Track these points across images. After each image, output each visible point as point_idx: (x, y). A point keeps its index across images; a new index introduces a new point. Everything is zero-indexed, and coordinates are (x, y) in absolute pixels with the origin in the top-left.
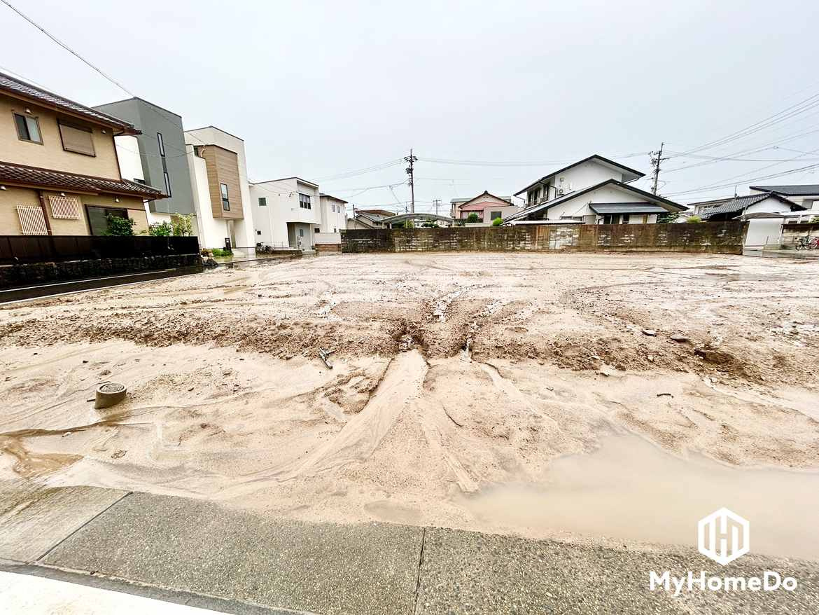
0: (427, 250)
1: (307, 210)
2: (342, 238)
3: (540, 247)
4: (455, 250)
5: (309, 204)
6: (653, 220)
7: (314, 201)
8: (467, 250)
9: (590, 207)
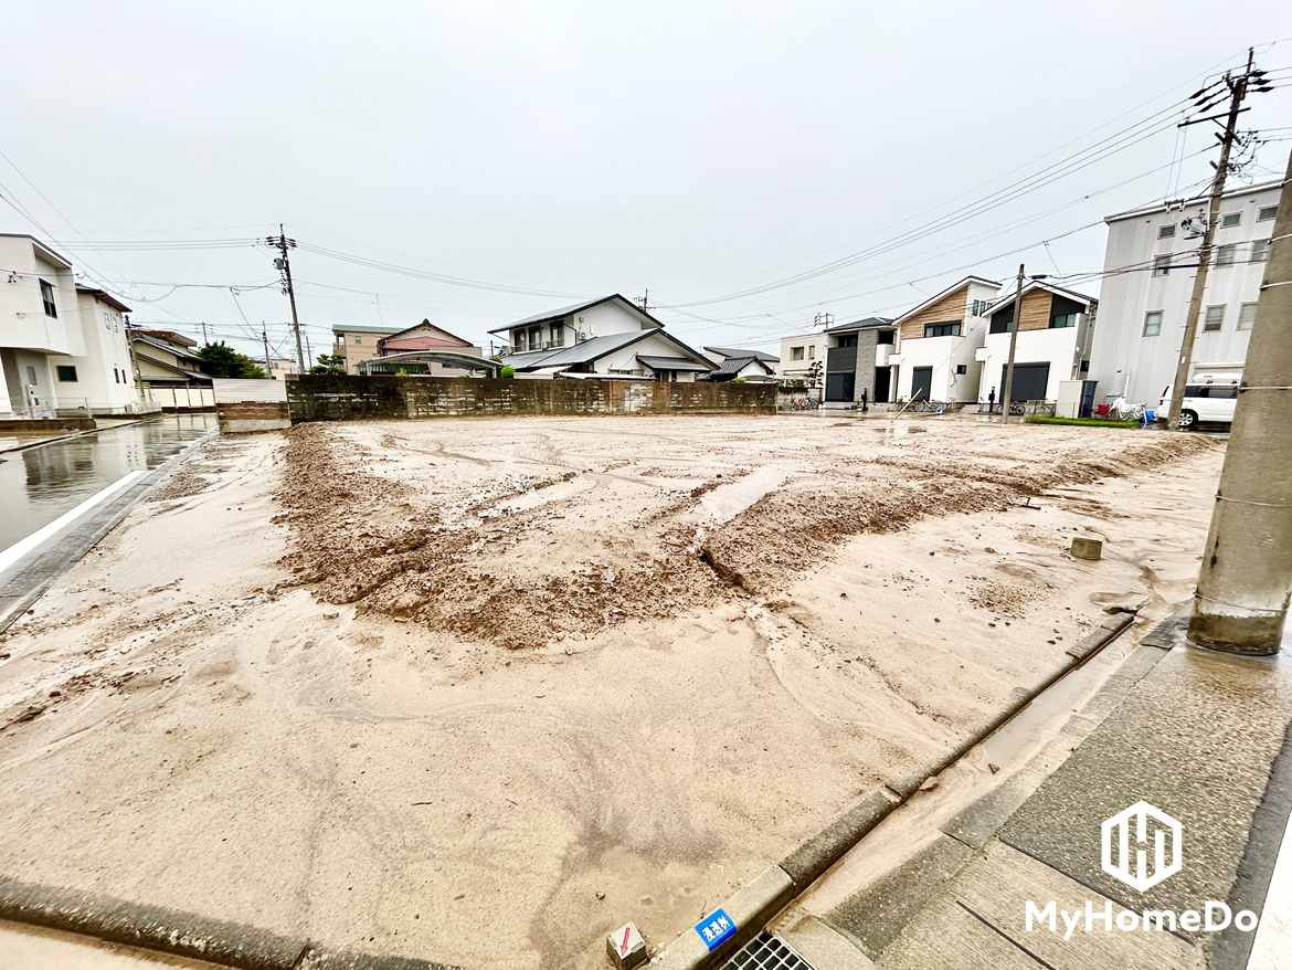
0: (465, 415)
1: (50, 318)
2: (289, 390)
3: (615, 409)
4: (509, 413)
5: (53, 306)
6: (690, 379)
7: (64, 299)
8: (530, 413)
9: (637, 360)
